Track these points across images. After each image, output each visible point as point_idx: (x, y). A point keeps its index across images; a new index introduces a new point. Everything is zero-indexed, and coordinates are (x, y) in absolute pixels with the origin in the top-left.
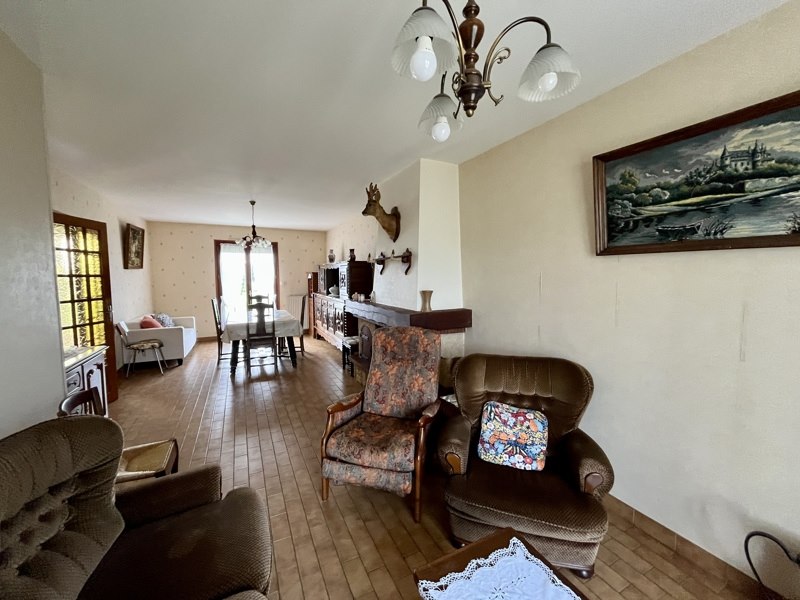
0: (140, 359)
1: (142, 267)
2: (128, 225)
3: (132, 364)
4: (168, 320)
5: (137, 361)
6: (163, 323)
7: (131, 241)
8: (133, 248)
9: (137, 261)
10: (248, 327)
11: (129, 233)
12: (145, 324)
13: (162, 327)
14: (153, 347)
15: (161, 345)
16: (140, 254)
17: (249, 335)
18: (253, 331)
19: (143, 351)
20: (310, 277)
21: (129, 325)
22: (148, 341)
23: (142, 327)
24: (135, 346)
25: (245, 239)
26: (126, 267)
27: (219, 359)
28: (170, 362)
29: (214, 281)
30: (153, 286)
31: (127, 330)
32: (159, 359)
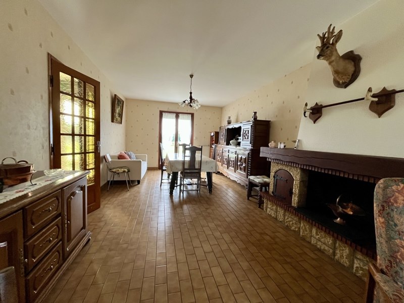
0: (116, 178)
1: (121, 123)
2: (115, 95)
3: (112, 181)
4: (133, 156)
5: (115, 179)
6: (130, 157)
7: (116, 106)
8: (118, 110)
9: (119, 119)
10: (184, 163)
11: (116, 101)
12: (121, 157)
13: (130, 160)
14: (124, 172)
15: (129, 171)
16: (121, 115)
17: (184, 169)
18: (186, 166)
19: (118, 173)
20: (212, 134)
21: (112, 157)
22: (121, 168)
23: (119, 159)
24: (114, 170)
25: (184, 102)
26: (112, 121)
27: (161, 183)
28: (133, 182)
29: (158, 135)
30: (126, 136)
31: (110, 160)
32: (127, 179)
